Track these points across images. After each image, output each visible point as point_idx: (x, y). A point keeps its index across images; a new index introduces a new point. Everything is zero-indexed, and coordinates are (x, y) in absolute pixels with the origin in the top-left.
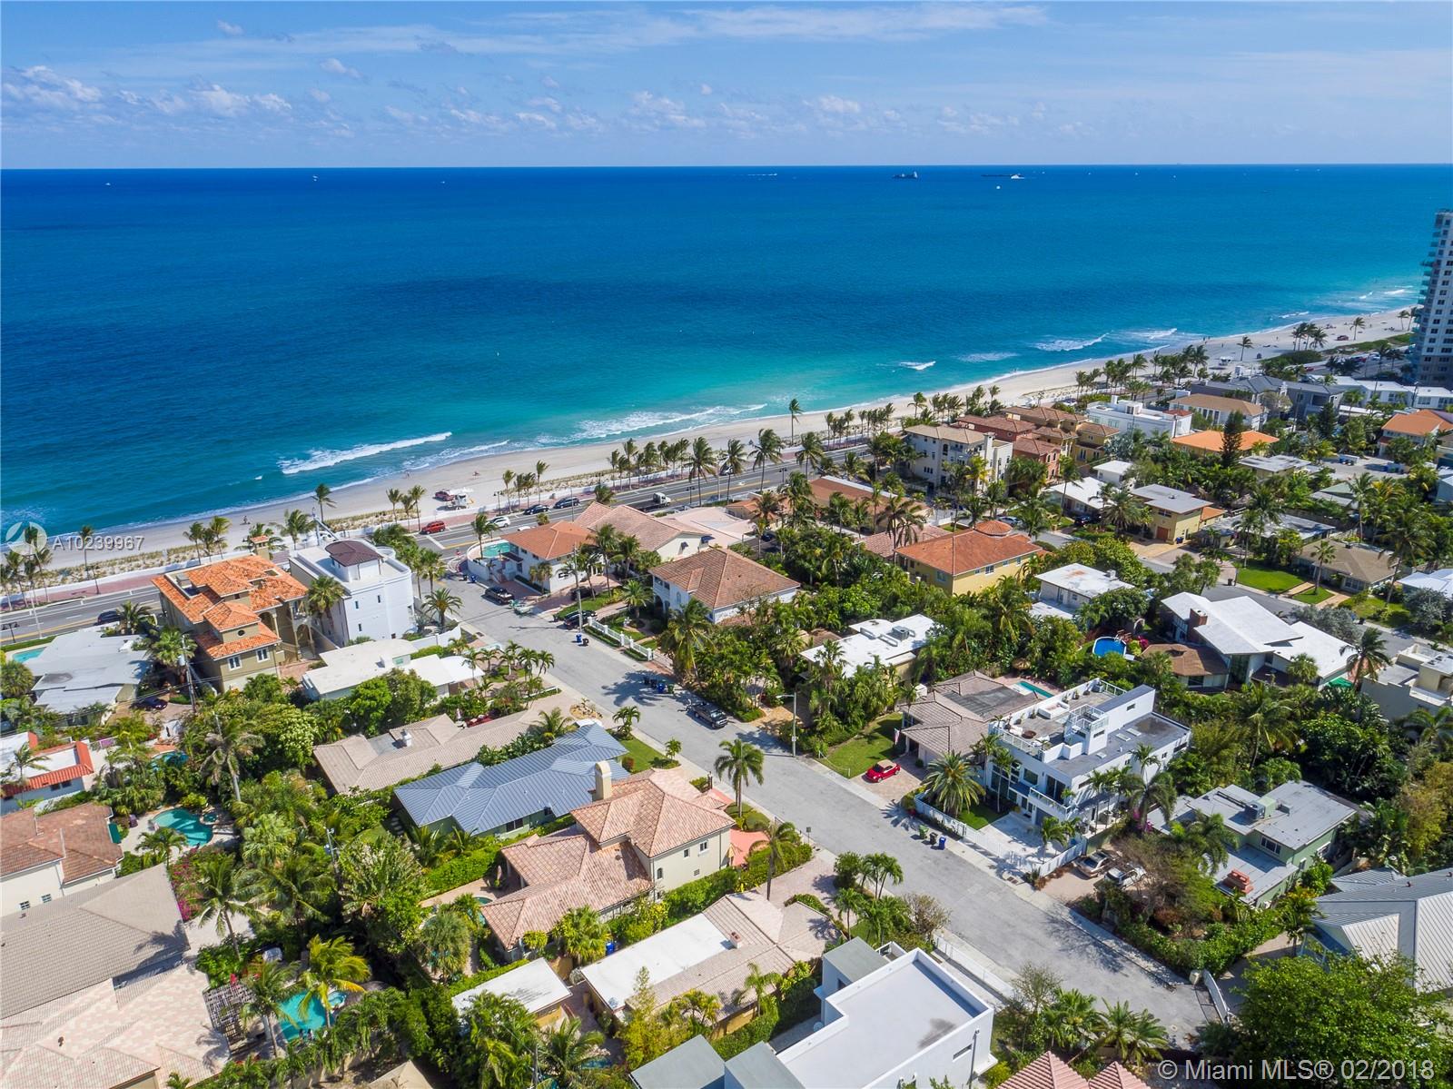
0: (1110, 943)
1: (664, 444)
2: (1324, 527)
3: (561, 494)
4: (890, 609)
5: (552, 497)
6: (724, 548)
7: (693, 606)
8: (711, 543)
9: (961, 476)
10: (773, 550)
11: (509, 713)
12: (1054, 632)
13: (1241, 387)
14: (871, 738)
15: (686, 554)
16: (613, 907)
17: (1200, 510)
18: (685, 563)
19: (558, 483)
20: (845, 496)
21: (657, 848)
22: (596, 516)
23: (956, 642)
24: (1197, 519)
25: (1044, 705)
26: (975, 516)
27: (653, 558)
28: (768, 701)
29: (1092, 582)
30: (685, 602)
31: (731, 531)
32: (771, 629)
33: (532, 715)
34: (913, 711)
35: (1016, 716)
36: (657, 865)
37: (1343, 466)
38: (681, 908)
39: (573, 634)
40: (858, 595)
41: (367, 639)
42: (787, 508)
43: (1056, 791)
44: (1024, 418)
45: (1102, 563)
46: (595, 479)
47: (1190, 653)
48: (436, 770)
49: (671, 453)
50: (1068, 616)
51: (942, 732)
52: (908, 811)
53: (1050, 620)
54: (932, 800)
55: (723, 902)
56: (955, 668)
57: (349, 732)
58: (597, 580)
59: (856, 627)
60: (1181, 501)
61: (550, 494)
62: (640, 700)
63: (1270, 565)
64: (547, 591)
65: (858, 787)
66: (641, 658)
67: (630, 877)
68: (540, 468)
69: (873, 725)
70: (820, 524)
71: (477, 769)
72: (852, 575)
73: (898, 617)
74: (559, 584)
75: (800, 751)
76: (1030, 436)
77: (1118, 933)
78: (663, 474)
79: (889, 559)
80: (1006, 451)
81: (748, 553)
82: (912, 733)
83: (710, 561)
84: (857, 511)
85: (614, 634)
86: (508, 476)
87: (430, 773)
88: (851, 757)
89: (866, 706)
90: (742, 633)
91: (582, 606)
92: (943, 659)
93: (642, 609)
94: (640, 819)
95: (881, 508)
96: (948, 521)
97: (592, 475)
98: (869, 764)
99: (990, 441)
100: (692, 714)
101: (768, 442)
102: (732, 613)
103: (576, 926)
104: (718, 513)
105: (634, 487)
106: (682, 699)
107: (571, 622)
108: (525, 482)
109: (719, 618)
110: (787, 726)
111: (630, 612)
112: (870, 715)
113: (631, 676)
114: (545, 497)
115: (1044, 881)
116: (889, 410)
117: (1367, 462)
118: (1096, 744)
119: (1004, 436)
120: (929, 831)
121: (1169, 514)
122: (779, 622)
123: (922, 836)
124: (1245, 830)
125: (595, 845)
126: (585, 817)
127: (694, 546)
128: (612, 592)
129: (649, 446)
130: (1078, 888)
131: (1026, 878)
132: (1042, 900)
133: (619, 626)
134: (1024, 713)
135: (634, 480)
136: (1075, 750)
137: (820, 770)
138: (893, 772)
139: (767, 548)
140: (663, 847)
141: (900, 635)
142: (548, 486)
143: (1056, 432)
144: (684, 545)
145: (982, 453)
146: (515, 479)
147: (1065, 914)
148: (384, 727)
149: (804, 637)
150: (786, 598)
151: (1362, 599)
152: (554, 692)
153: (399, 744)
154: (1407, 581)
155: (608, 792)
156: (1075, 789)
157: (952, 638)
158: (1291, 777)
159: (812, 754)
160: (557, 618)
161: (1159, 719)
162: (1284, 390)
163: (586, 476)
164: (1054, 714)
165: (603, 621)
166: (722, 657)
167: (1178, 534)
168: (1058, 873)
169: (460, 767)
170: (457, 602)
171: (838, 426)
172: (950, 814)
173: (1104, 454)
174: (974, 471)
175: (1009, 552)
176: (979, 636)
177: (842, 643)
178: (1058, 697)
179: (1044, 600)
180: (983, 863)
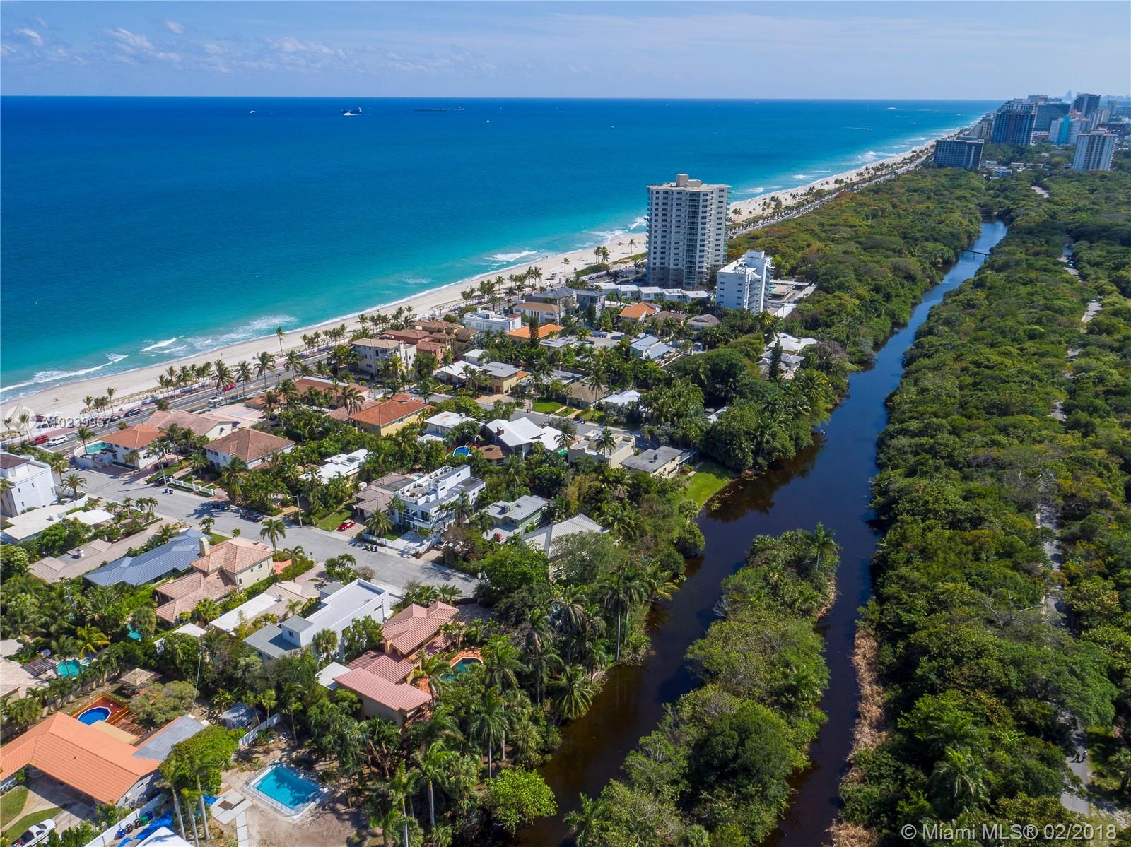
0: (448, 571)
1: (193, 366)
2: (577, 376)
3: (127, 407)
4: (346, 449)
5: (121, 410)
6: (248, 428)
7: (234, 461)
8: (238, 426)
9: (387, 367)
10: (278, 425)
11: (137, 532)
12: (432, 448)
13: (551, 296)
14: (340, 512)
15: (224, 434)
16: (220, 599)
17: (516, 374)
18: (225, 440)
19: (124, 400)
20: (319, 389)
21: (237, 570)
22: (161, 420)
23: (380, 460)
24: (515, 378)
25: (420, 481)
26: (394, 392)
27: (204, 439)
28: (285, 504)
29: (451, 420)
30: (229, 460)
31: (250, 418)
32: (282, 468)
33: (153, 530)
34: (360, 495)
35: (406, 488)
36: (238, 577)
37: (601, 338)
38: (253, 593)
39: (162, 489)
40: (327, 443)
41: (34, 508)
42: (282, 399)
43: (425, 516)
44: (425, 329)
45: (459, 410)
46: (149, 394)
47: (496, 448)
48: (105, 564)
49: (201, 372)
50: (440, 439)
51: (375, 502)
52: (360, 540)
53: (429, 442)
54: (371, 532)
55: (273, 586)
56: (382, 473)
57: (43, 557)
58: (169, 457)
59: (328, 460)
60: (507, 369)
61: (119, 408)
62: (212, 515)
63: (548, 400)
64: (138, 468)
65: (336, 534)
66: (207, 495)
67: (226, 585)
68: (111, 392)
69: (342, 506)
70: (305, 407)
71: (128, 560)
72: (326, 433)
73: (351, 451)
74: (145, 462)
75: (304, 524)
76: (427, 340)
77: (451, 567)
78: (196, 386)
79: (346, 422)
80: (413, 351)
81: (263, 429)
82: (361, 506)
83: (240, 436)
84: (326, 396)
85: (188, 485)
86: (88, 400)
87: (101, 566)
88: (331, 523)
89: (336, 497)
90: (265, 472)
91: (164, 473)
92: (374, 468)
93: (203, 469)
94: (226, 560)
95: (339, 394)
96: (381, 395)
97: (146, 392)
98: (340, 523)
99: (402, 346)
100: (242, 517)
101: (265, 358)
102: (258, 463)
103: (204, 606)
104: (239, 407)
105: (178, 396)
106: (236, 511)
107: (159, 483)
108: (101, 403)
109: (250, 467)
110: (296, 513)
111: (196, 472)
112: (340, 501)
113: (203, 505)
114: (116, 410)
115: (421, 555)
116: (343, 328)
117: (612, 335)
118: (442, 494)
119: (411, 341)
120: (369, 546)
121: (499, 378)
122: (285, 464)
123: (367, 548)
124: (501, 517)
125: (206, 574)
126: (199, 564)
127: (228, 430)
128: (180, 462)
129: (184, 369)
130: (435, 554)
131: (413, 555)
132: (420, 562)
133: (190, 481)
134: (411, 485)
135: (177, 392)
136: (432, 498)
137: (315, 530)
138: (352, 525)
139: (273, 425)
140: (241, 568)
141: (351, 460)
142: (116, 403)
143: (443, 335)
144: (222, 430)
145: (398, 353)
146: (93, 402)
147: (430, 565)
148: (63, 551)
149: (301, 469)
150: (288, 451)
151: (587, 412)
152: (159, 520)
153: (76, 557)
154: (609, 400)
155: (207, 553)
156: (433, 514)
157: (378, 458)
158: (526, 493)
159: (311, 524)
160: (149, 482)
161: (475, 479)
162: (574, 295)
163: (141, 393)
164: (424, 484)
165: (179, 479)
166: (256, 485)
167: (505, 389)
168: (428, 550)
169: (118, 561)
170: (83, 481)
171: (310, 341)
172: (379, 536)
173: (470, 347)
174: (395, 365)
175: (411, 409)
176: (393, 455)
177: (320, 469)
178: (427, 477)
179: (429, 433)
180: (395, 554)
